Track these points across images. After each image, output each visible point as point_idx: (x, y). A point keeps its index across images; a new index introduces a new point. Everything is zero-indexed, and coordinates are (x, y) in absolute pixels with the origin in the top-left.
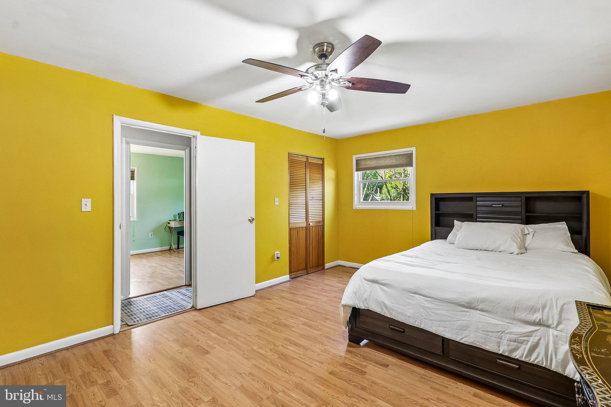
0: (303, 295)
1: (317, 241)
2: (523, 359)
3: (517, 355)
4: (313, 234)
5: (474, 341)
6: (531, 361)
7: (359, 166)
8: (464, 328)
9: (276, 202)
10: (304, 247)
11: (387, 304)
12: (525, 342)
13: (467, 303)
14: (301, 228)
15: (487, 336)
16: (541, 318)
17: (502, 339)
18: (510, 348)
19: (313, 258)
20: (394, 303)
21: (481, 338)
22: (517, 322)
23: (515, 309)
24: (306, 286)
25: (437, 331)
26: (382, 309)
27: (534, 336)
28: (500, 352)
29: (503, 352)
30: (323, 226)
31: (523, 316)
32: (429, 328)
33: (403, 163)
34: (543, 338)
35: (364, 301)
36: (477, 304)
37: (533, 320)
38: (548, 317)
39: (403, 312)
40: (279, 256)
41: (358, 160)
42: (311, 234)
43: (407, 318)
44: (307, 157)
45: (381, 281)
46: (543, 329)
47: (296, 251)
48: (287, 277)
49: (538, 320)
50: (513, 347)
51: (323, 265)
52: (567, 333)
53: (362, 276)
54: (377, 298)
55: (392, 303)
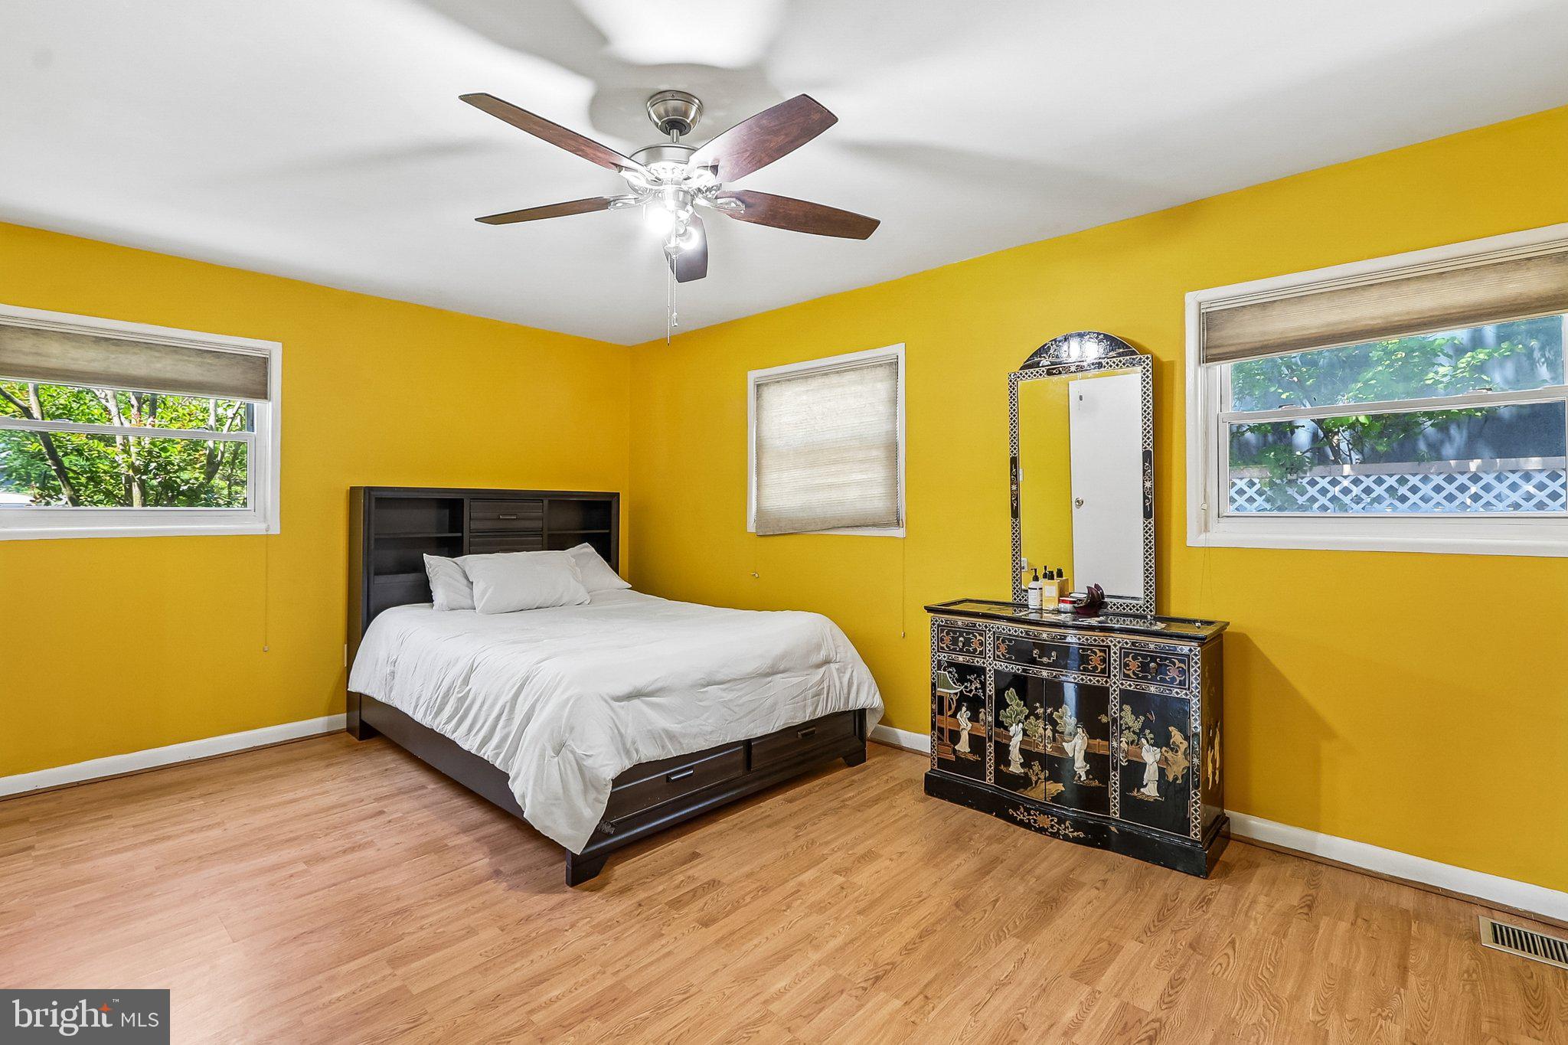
2: (823, 715)
6: (828, 712)
8: (773, 709)
11: (672, 730)
12: (821, 692)
13: (770, 668)
16: (825, 654)
17: (805, 701)
18: (813, 707)
20: (685, 721)
23: (806, 654)
26: (663, 747)
27: (825, 680)
28: (807, 719)
31: (814, 659)
33: (233, 383)
34: (831, 677)
35: (630, 749)
36: (779, 664)
37: (821, 660)
38: (828, 651)
39: (700, 729)
43: (708, 737)
45: (647, 687)
49: (824, 658)
50: (815, 705)
52: (843, 663)
53: (607, 694)
54: (649, 728)
55: (680, 722)
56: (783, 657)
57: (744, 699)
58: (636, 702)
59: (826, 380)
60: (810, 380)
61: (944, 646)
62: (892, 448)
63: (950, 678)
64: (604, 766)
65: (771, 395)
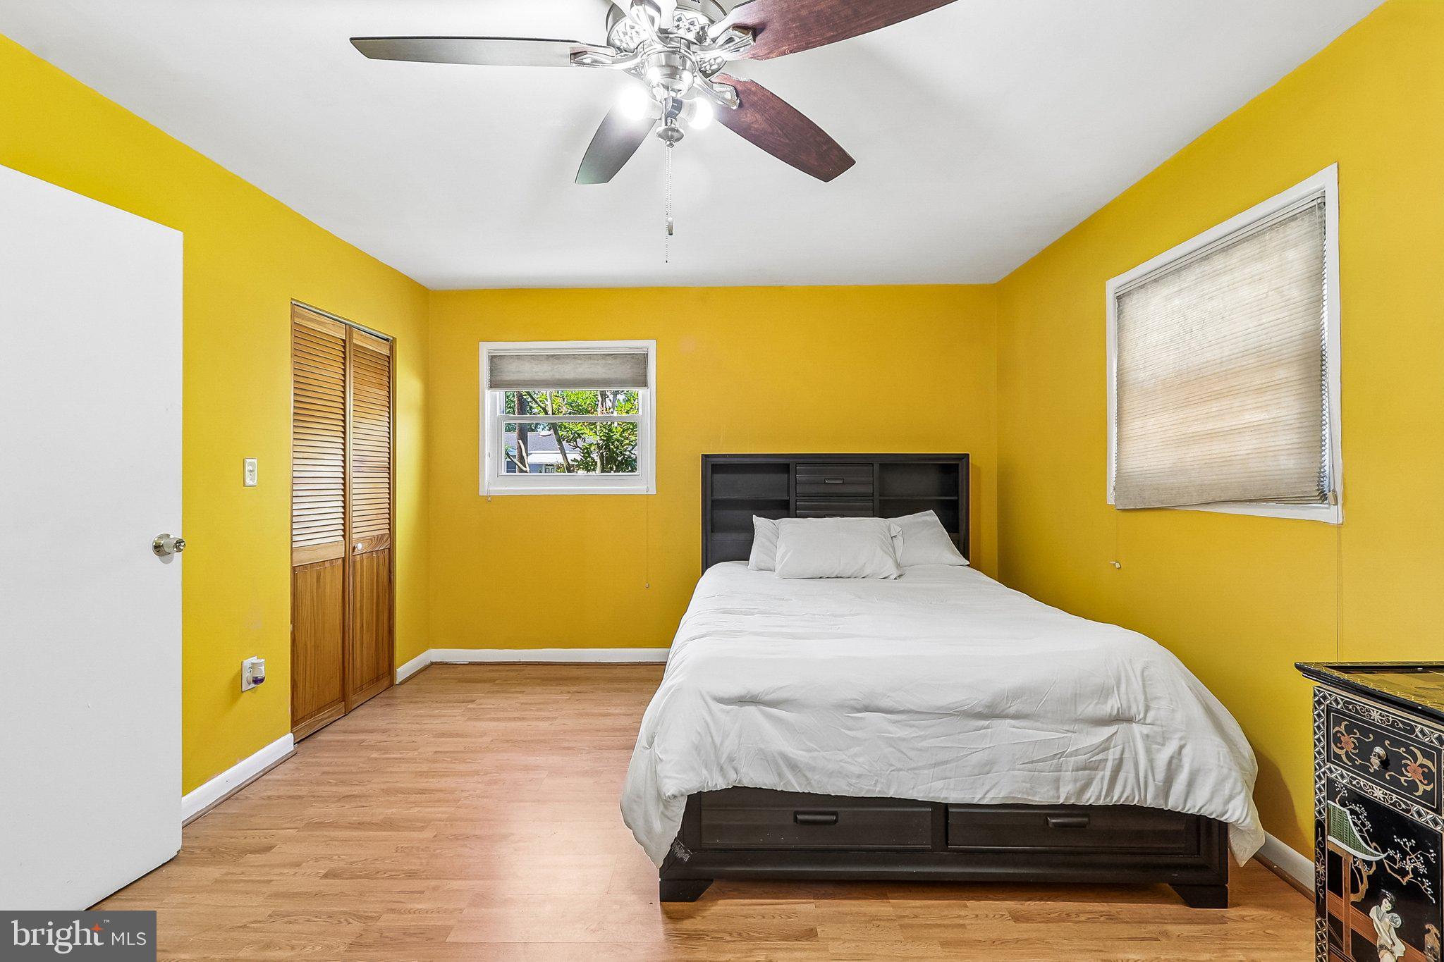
0: (387, 792)
1: (375, 601)
2: (1101, 802)
3: (1091, 796)
4: (363, 580)
5: (1011, 793)
6: (1114, 801)
7: (500, 374)
8: (987, 768)
9: (247, 474)
10: (338, 622)
11: (795, 757)
12: (1102, 765)
13: (987, 706)
14: (327, 565)
15: (1033, 773)
16: (1120, 706)
17: (1060, 771)
18: (1079, 785)
19: (362, 659)
20: (816, 750)
21: (1025, 782)
22: (1081, 726)
23: (1076, 698)
24: (372, 756)
25: (929, 793)
26: (780, 775)
27: (1114, 748)
28: (1061, 801)
29: (1066, 798)
30: (391, 551)
31: (1090, 709)
32: (911, 792)
33: (625, 377)
34: (1127, 745)
35: (725, 766)
36: (1007, 703)
37: (1108, 715)
38: (1129, 701)
39: (842, 767)
40: (261, 672)
41: (495, 357)
42: (358, 579)
43: (854, 781)
44: (349, 328)
45: (767, 694)
46: (1123, 727)
47: (313, 643)
48: (285, 743)
49: (1115, 712)
50: (1083, 782)
51: (390, 674)
52: (1162, 726)
53: (708, 693)
54: (762, 746)
55: (809, 750)
56: (1017, 694)
57: (925, 744)
58: (751, 710)
59: (1207, 267)
60: (1183, 273)
61: (1342, 753)
62: (1314, 361)
63: (1355, 824)
64: (669, 778)
65: (1134, 306)
